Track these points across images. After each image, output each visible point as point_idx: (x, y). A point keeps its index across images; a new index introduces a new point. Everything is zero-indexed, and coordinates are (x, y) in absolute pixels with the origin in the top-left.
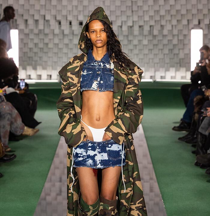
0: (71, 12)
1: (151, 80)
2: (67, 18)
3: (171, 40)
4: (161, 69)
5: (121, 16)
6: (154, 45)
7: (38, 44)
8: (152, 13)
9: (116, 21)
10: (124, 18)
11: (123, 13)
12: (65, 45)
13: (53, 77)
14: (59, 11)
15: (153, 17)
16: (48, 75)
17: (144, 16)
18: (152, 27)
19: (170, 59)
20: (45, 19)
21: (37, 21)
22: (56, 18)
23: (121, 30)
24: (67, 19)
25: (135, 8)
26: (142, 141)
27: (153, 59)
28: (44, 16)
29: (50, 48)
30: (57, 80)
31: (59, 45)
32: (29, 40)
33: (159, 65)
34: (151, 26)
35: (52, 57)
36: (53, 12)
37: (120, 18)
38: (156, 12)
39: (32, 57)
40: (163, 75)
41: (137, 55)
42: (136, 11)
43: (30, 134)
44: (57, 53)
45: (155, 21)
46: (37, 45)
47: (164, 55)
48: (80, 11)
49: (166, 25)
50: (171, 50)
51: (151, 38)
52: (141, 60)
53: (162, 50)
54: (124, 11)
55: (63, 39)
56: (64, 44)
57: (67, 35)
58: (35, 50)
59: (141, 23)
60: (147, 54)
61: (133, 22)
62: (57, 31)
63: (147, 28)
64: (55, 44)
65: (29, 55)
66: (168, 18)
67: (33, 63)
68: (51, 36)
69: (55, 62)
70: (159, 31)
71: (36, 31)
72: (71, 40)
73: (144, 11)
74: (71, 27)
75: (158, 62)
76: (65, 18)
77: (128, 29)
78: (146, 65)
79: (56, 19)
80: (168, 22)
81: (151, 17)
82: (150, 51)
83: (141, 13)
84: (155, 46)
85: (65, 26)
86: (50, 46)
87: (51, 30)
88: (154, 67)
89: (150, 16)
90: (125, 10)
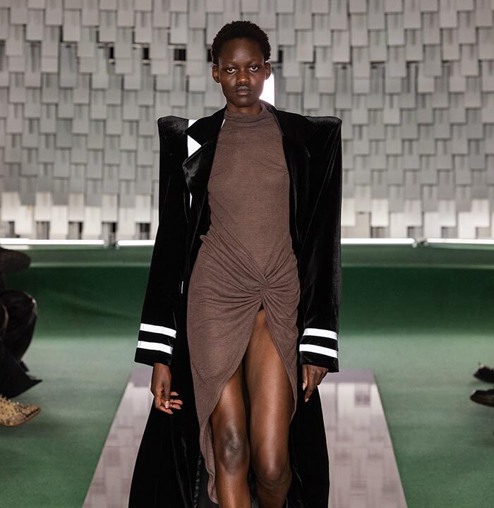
0: (149, 15)
1: (410, 241)
2: (133, 34)
3: (475, 109)
4: (443, 204)
5: (313, 29)
6: (419, 125)
7: (38, 119)
8: (413, 22)
9: (295, 46)
10: (322, 38)
11: (317, 18)
12: (127, 125)
13: (87, 230)
14: (108, 12)
15: (418, 34)
16: (70, 223)
17: (386, 29)
18: (413, 66)
19: (473, 170)
20: (61, 40)
21: (35, 45)
22: (98, 33)
23: (313, 75)
24: (134, 43)
25: (358, 6)
26: (380, 439)
27: (414, 171)
28: (61, 28)
29: (78, 135)
30: (100, 238)
31: (109, 123)
32: (12, 108)
33: (435, 189)
34: (408, 63)
35: (85, 165)
36: (90, 17)
37: (309, 34)
38: (427, 17)
39: (20, 164)
40: (450, 223)
41: (364, 156)
42: (361, 14)
43: (8, 422)
44: (103, 151)
45: (424, 46)
46: (35, 123)
47: (454, 156)
48: (177, 13)
49: (459, 61)
50: (475, 142)
51: (409, 102)
52: (376, 174)
53: (445, 140)
54: (322, 15)
55: (122, 105)
56: (124, 121)
57: (136, 91)
58: (30, 140)
59: (379, 55)
60: (396, 156)
61: (351, 48)
62: (101, 79)
63: (396, 71)
64: (97, 121)
65: (8, 159)
66: (467, 36)
67: (24, 181)
68: (81, 96)
69: (95, 180)
70: (436, 78)
71: (33, 79)
72: (147, 107)
73: (386, 14)
74: (148, 65)
75: (434, 181)
76: (130, 36)
77: (336, 71)
78: (393, 189)
79: (98, 41)
80: (466, 50)
81: (411, 34)
82: (407, 144)
83: (377, 22)
84: (422, 128)
85: (128, 63)
86: (80, 126)
87: (84, 74)
88: (421, 197)
89: (406, 30)
90: (325, 11)
